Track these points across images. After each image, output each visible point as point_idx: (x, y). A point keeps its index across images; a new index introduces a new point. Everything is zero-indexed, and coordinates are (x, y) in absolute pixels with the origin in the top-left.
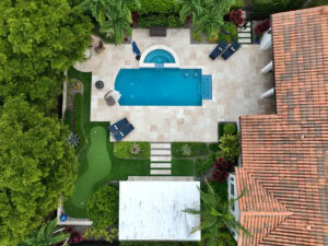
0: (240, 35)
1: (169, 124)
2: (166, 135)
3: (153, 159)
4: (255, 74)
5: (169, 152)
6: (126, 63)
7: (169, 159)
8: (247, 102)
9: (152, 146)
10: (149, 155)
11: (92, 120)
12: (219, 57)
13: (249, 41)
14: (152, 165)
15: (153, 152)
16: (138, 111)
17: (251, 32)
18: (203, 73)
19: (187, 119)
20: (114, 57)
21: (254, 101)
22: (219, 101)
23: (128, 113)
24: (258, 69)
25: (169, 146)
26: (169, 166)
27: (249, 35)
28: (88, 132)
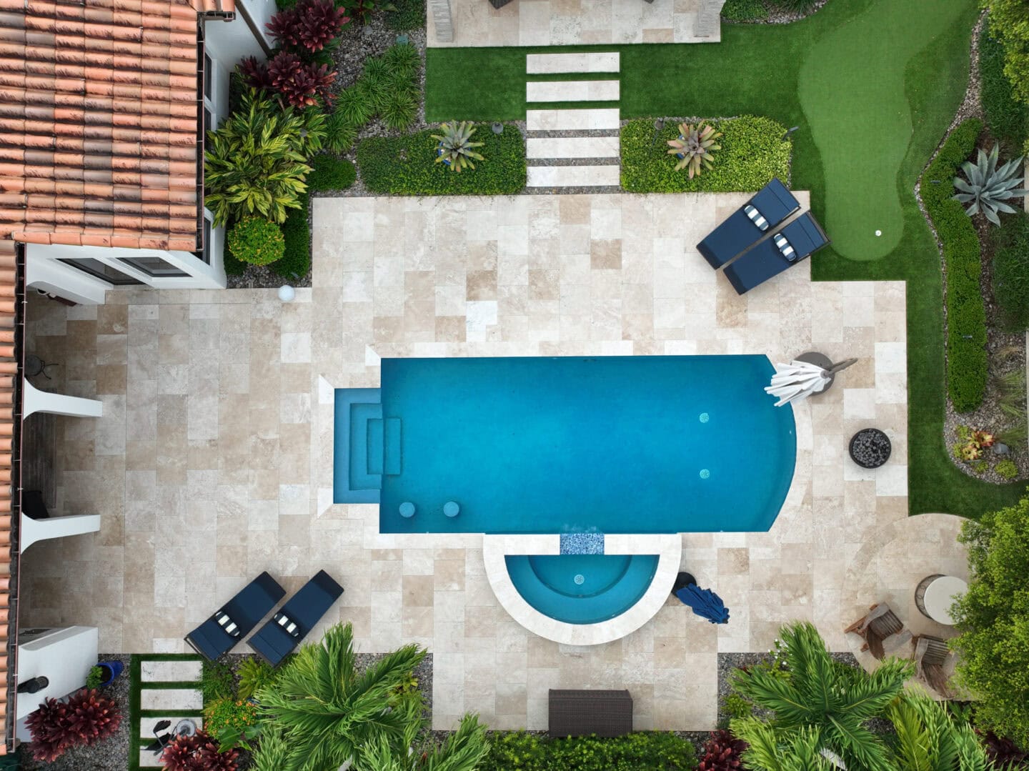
0: (191, 700)
1: (536, 275)
2: (548, 224)
3: (611, 119)
4: (133, 510)
5: (535, 148)
6: (742, 561)
7: (534, 119)
8: (176, 382)
9: (611, 176)
10: (625, 134)
11: (897, 290)
12: (292, 590)
13: (150, 672)
14: (611, 90)
15: (611, 147)
16: (677, 334)
17: (138, 713)
18: (372, 512)
19: (451, 297)
20: (803, 587)
21: (143, 386)
22: (302, 379)
23: (729, 321)
24: (115, 535)
25: (536, 176)
26: (535, 91)
27: (148, 699)
28: (912, 228)
